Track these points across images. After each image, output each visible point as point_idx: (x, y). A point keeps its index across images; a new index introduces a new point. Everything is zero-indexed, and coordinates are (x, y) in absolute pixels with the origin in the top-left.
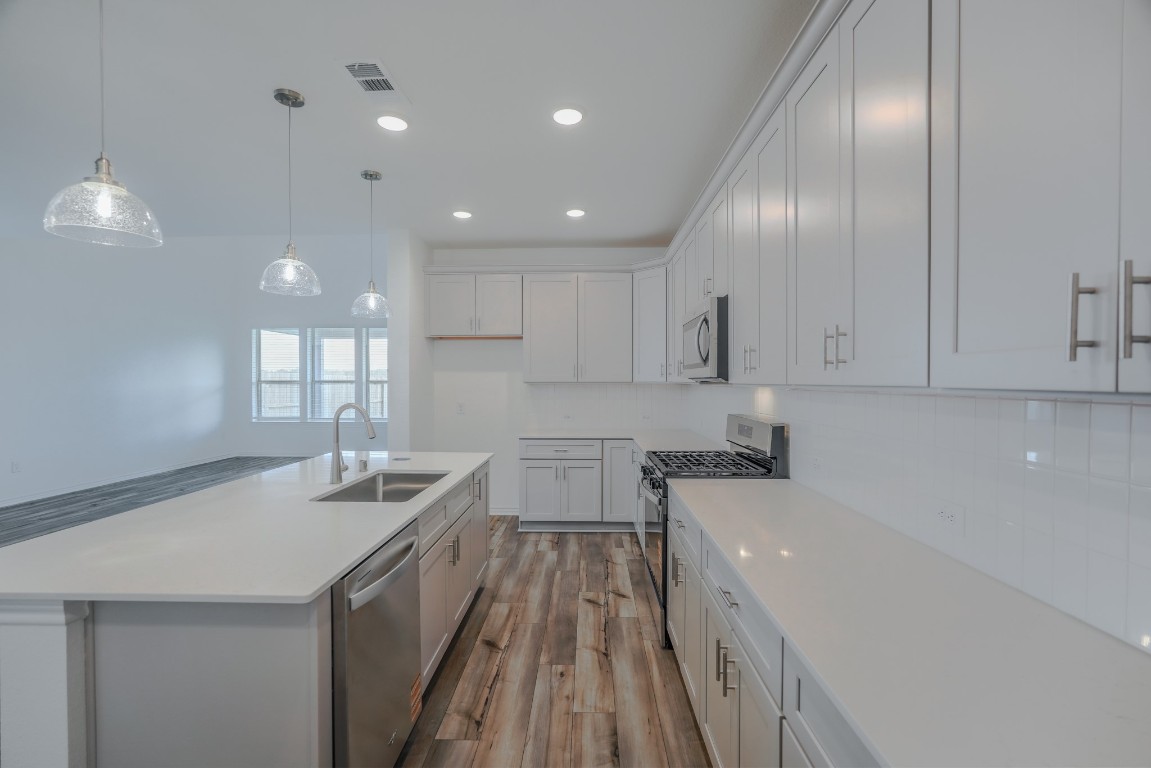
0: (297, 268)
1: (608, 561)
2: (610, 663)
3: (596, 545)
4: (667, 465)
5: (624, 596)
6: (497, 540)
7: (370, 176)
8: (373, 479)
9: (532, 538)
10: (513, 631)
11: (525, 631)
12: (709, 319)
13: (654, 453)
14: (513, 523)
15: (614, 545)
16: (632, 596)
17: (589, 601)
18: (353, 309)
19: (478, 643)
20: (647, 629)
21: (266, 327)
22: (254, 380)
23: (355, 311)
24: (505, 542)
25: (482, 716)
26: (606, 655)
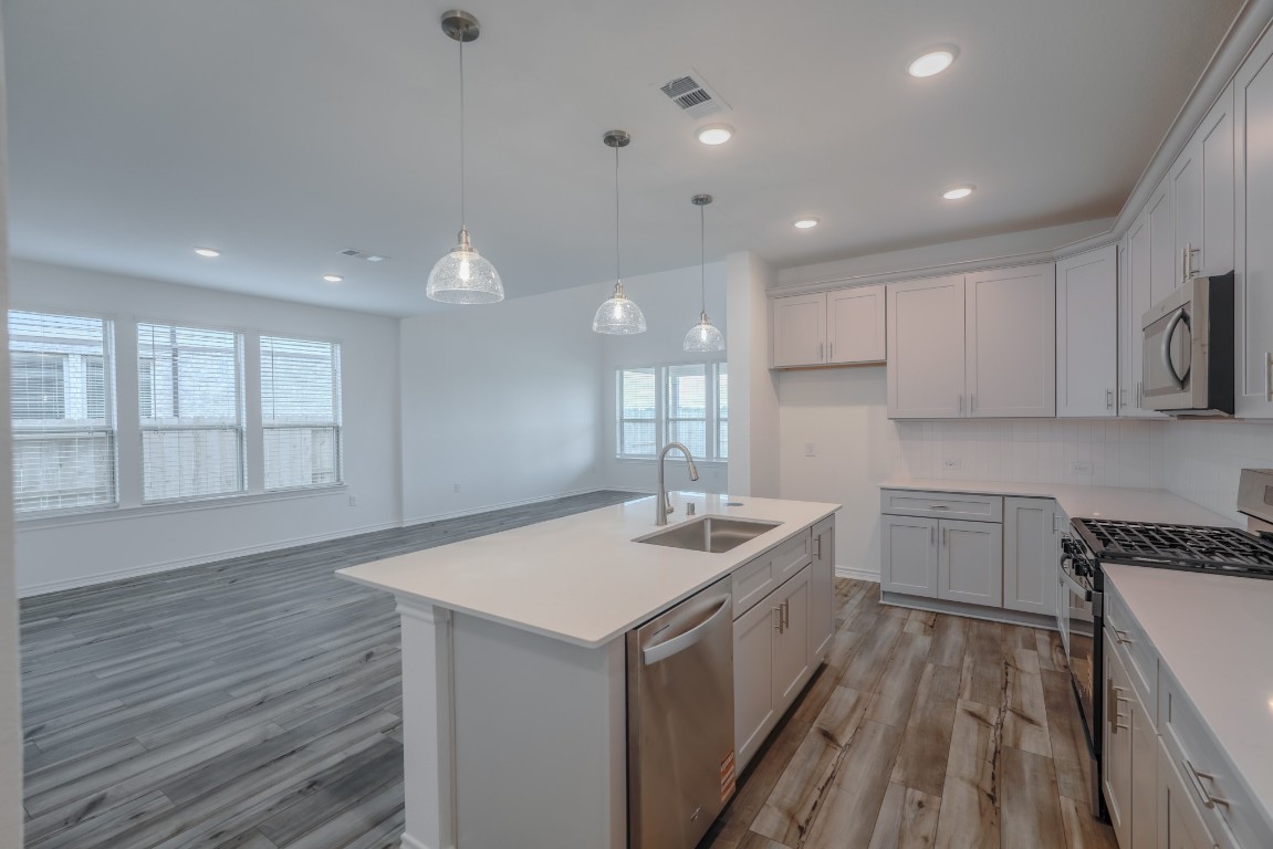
0: (624, 306)
1: (1008, 665)
2: (998, 811)
3: (992, 639)
4: (1106, 542)
5: (1031, 721)
6: (852, 608)
7: (701, 200)
8: (701, 524)
9: (898, 614)
10: (859, 728)
11: (875, 731)
12: (1191, 314)
13: (1087, 522)
14: (873, 592)
15: (1020, 644)
16: (1046, 724)
17: (972, 714)
18: (685, 344)
19: (812, 730)
20: (1068, 780)
21: (628, 368)
22: (618, 419)
23: (687, 347)
24: (860, 613)
25: (807, 821)
26: (992, 798)
